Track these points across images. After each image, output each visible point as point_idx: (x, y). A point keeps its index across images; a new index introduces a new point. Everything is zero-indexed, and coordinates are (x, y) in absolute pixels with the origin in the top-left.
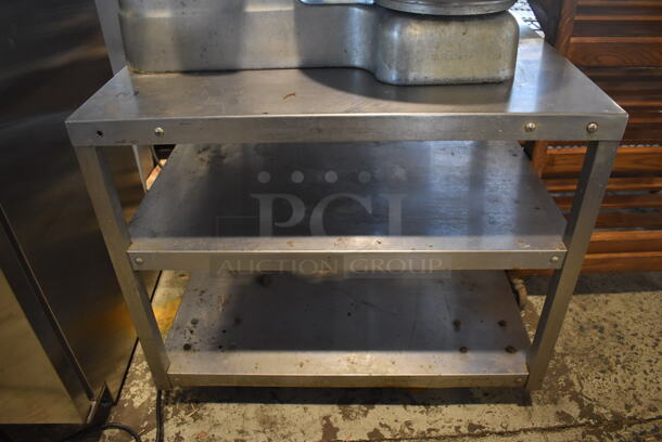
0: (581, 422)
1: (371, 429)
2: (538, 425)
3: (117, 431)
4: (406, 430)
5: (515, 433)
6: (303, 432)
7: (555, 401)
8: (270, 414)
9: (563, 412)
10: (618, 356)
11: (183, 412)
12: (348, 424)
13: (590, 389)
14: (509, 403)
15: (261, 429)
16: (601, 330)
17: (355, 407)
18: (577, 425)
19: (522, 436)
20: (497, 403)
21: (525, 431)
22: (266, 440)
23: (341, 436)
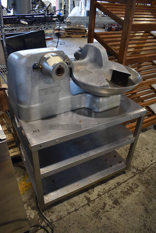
0: (137, 173)
1: (97, 194)
2: (130, 177)
4: (105, 191)
5: (126, 181)
6: (82, 202)
7: (130, 170)
8: (71, 202)
9: (133, 172)
11: (48, 213)
12: (91, 195)
13: (135, 164)
14: (121, 174)
15: (71, 207)
17: (90, 190)
18: (137, 174)
19: (128, 181)
20: (119, 175)
21: (128, 179)
22: (75, 209)
23: (92, 199)
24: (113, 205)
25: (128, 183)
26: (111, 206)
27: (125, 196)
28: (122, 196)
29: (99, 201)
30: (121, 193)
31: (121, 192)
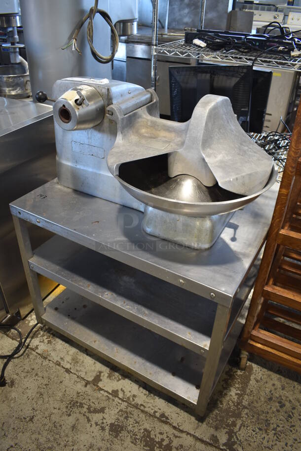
0: (221, 447)
1: (116, 389)
2: (197, 435)
4: (131, 399)
5: (182, 431)
6: (86, 373)
7: (216, 428)
8: (79, 357)
9: (216, 436)
10: (278, 426)
11: (45, 337)
12: (108, 380)
13: (242, 434)
14: (192, 415)
15: (70, 362)
17: (117, 374)
18: (218, 448)
19: (184, 435)
20: (186, 412)
21: (188, 434)
22: (69, 368)
23: (100, 384)
24: (107, 425)
25: (176, 437)
26: (103, 423)
27: (141, 442)
28: (137, 435)
29: (104, 398)
30: (142, 431)
31: (145, 430)
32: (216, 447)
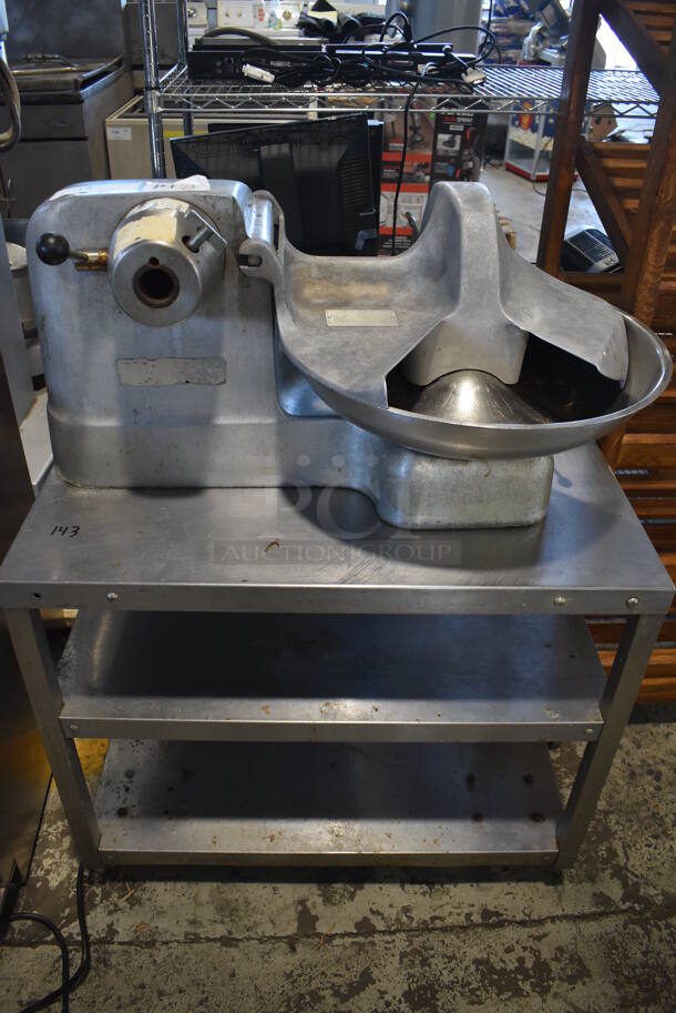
0: (624, 907)
1: (359, 918)
2: (569, 911)
3: (29, 922)
4: (404, 919)
5: (540, 922)
6: (272, 922)
7: (592, 879)
8: (230, 897)
9: (601, 893)
11: (115, 896)
12: (330, 910)
13: (636, 862)
14: (534, 881)
16: (658, 776)
17: (339, 886)
18: (617, 912)
19: (549, 926)
20: (519, 881)
21: (553, 919)
22: (226, 934)
23: (322, 928)
24: (400, 1001)
25: (539, 938)
26: (388, 1004)
27: (487, 991)
28: (469, 984)
29: (350, 952)
30: (473, 968)
31: (477, 962)
32: (613, 913)
